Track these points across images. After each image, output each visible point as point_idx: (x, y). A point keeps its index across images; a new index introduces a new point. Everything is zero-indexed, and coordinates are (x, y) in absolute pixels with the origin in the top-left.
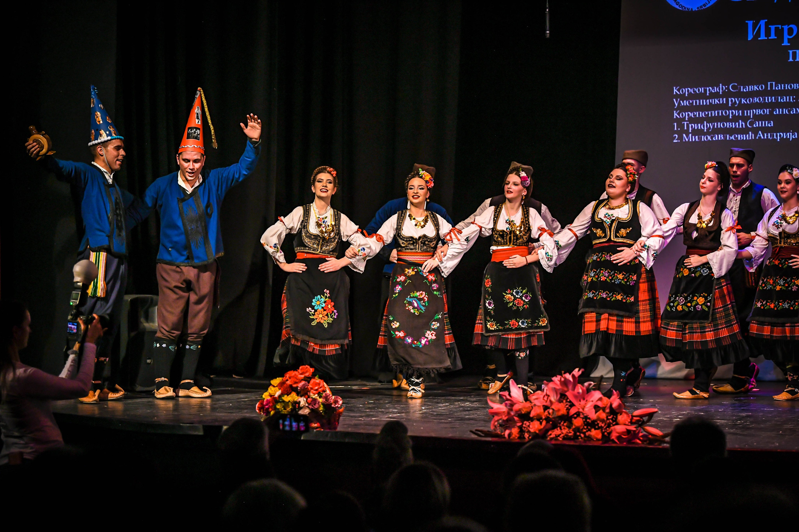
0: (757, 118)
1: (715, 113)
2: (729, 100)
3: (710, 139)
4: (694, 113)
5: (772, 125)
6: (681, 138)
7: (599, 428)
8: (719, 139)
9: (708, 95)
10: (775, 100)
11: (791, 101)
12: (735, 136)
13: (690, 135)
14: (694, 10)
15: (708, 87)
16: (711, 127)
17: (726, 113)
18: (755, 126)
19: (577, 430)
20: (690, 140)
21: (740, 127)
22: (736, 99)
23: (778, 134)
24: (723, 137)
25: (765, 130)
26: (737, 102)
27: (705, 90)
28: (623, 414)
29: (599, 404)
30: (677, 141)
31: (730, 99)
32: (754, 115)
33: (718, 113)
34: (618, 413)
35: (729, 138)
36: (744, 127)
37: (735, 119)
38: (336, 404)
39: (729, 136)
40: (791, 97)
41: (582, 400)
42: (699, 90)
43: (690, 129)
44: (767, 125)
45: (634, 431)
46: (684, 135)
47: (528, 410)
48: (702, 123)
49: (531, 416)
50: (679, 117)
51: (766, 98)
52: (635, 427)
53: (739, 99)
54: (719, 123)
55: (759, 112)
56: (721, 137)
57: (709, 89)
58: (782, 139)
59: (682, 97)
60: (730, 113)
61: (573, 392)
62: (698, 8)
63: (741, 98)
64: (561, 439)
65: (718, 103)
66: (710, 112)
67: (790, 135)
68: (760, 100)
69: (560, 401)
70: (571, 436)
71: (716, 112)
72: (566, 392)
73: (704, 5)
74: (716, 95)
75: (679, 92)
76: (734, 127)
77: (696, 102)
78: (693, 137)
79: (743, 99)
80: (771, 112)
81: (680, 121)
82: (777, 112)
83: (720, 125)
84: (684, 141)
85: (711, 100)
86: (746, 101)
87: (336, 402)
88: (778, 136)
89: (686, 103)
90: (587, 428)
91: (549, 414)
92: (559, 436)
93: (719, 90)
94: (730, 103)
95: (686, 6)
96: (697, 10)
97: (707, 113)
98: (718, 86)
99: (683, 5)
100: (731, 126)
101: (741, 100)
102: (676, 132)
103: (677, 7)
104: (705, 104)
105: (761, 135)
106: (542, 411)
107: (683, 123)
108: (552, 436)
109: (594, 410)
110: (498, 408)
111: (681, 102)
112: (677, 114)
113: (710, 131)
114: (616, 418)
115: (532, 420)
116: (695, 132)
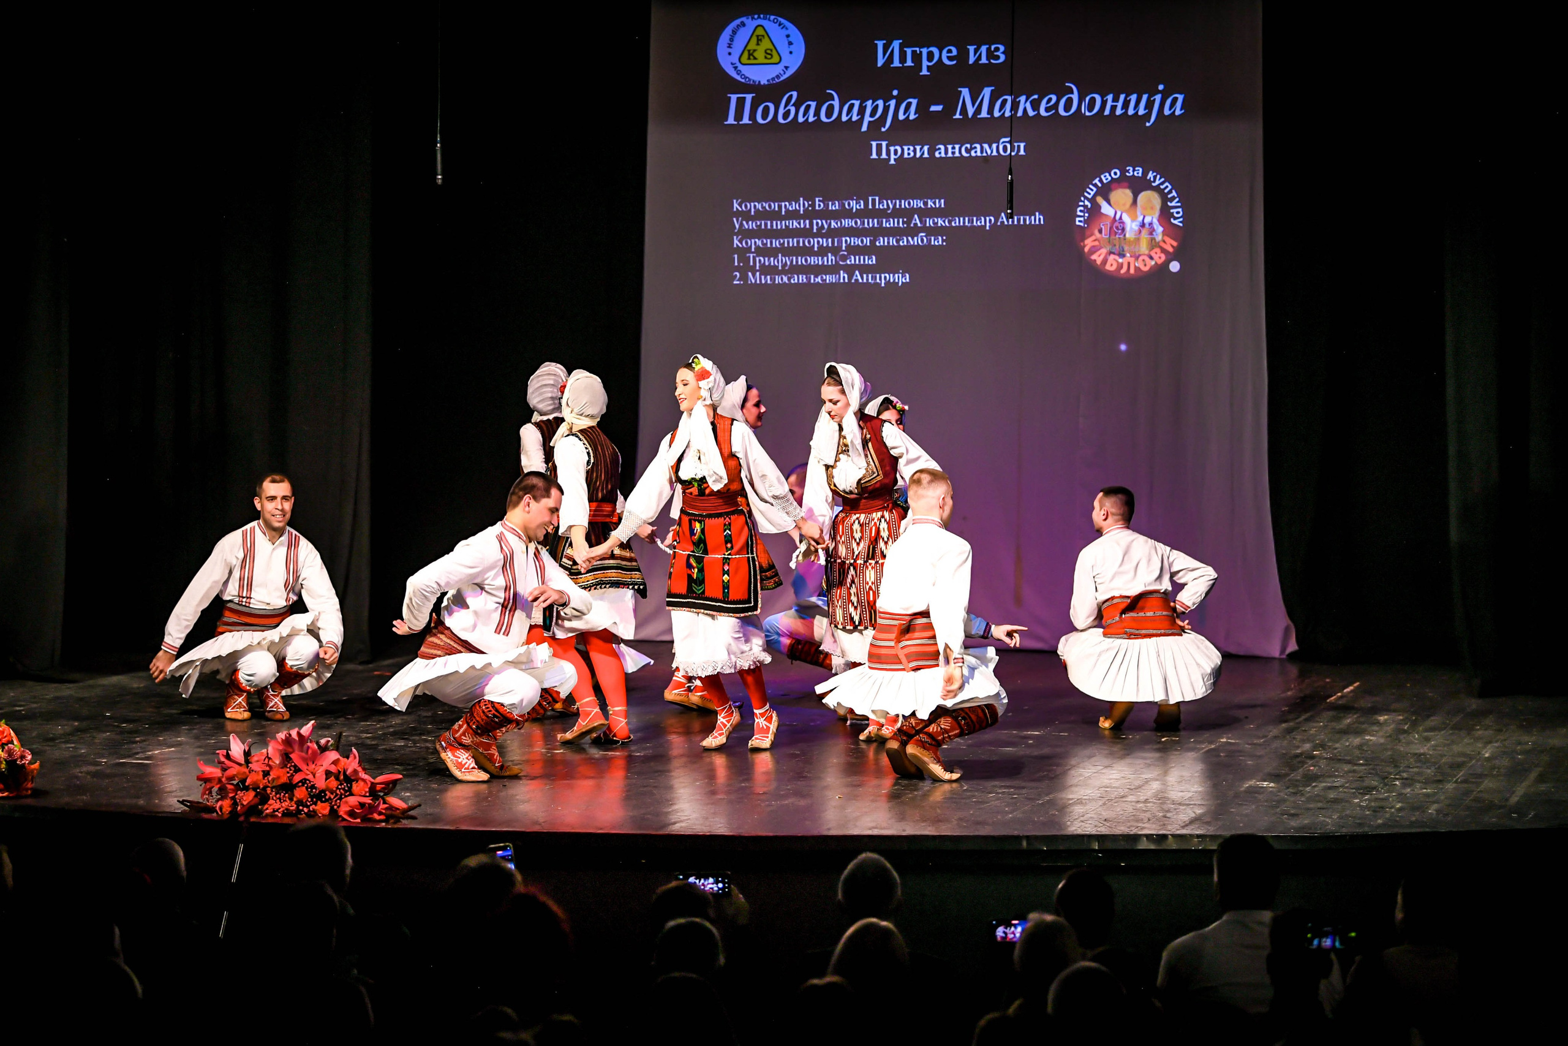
0: (853, 250)
1: (792, 242)
2: (813, 223)
3: (787, 282)
4: (762, 241)
5: (874, 262)
6: (744, 277)
7: (326, 801)
8: (800, 281)
9: (783, 213)
10: (878, 224)
11: (901, 225)
12: (822, 277)
13: (758, 274)
14: (762, 83)
15: (784, 202)
16: (788, 263)
17: (809, 242)
18: (848, 262)
19: (300, 803)
20: (758, 282)
21: (830, 263)
22: (824, 222)
23: (883, 276)
24: (806, 278)
25: (864, 269)
26: (826, 226)
27: (780, 207)
28: (360, 782)
29: (333, 769)
30: (738, 282)
31: (815, 221)
32: (848, 246)
33: (798, 242)
34: (353, 781)
35: (814, 280)
36: (834, 263)
37: (823, 252)
38: (22, 760)
39: (814, 277)
40: (901, 220)
41: (310, 763)
42: (770, 206)
43: (758, 264)
44: (866, 262)
45: (369, 804)
46: (750, 274)
47: (244, 777)
48: (776, 257)
49: (247, 784)
50: (740, 246)
51: (866, 221)
52: (371, 800)
53: (829, 221)
54: (800, 258)
55: (855, 241)
56: (802, 279)
57: (785, 205)
58: (888, 283)
59: (746, 216)
60: (815, 242)
61: (300, 753)
62: (768, 81)
63: (830, 220)
64: (280, 815)
65: (798, 226)
66: (786, 240)
67: (899, 277)
68: (856, 223)
69: (283, 765)
70: (293, 810)
71: (795, 240)
72: (291, 753)
73: (778, 77)
74: (793, 215)
75: (741, 207)
76: (820, 263)
77: (766, 225)
78: (763, 277)
79: (832, 221)
80: (873, 242)
81: (743, 252)
82: (881, 242)
83: (801, 261)
84: (749, 282)
85: (787, 222)
86: (837, 224)
87: (23, 757)
88: (883, 279)
89: (752, 225)
90: (312, 800)
91: (269, 782)
92: (277, 811)
93: (799, 207)
94: (815, 227)
95: (750, 77)
96: (766, 83)
97: (782, 241)
98: (797, 201)
99: (747, 75)
100: (817, 262)
101: (830, 223)
102: (738, 269)
103: (738, 78)
104: (779, 227)
105: (859, 277)
106: (261, 777)
107: (748, 255)
108: (268, 811)
109: (324, 776)
110: (211, 773)
111: (744, 223)
112: (739, 241)
113: (787, 268)
114: (350, 788)
115: (246, 789)
116: (766, 270)
